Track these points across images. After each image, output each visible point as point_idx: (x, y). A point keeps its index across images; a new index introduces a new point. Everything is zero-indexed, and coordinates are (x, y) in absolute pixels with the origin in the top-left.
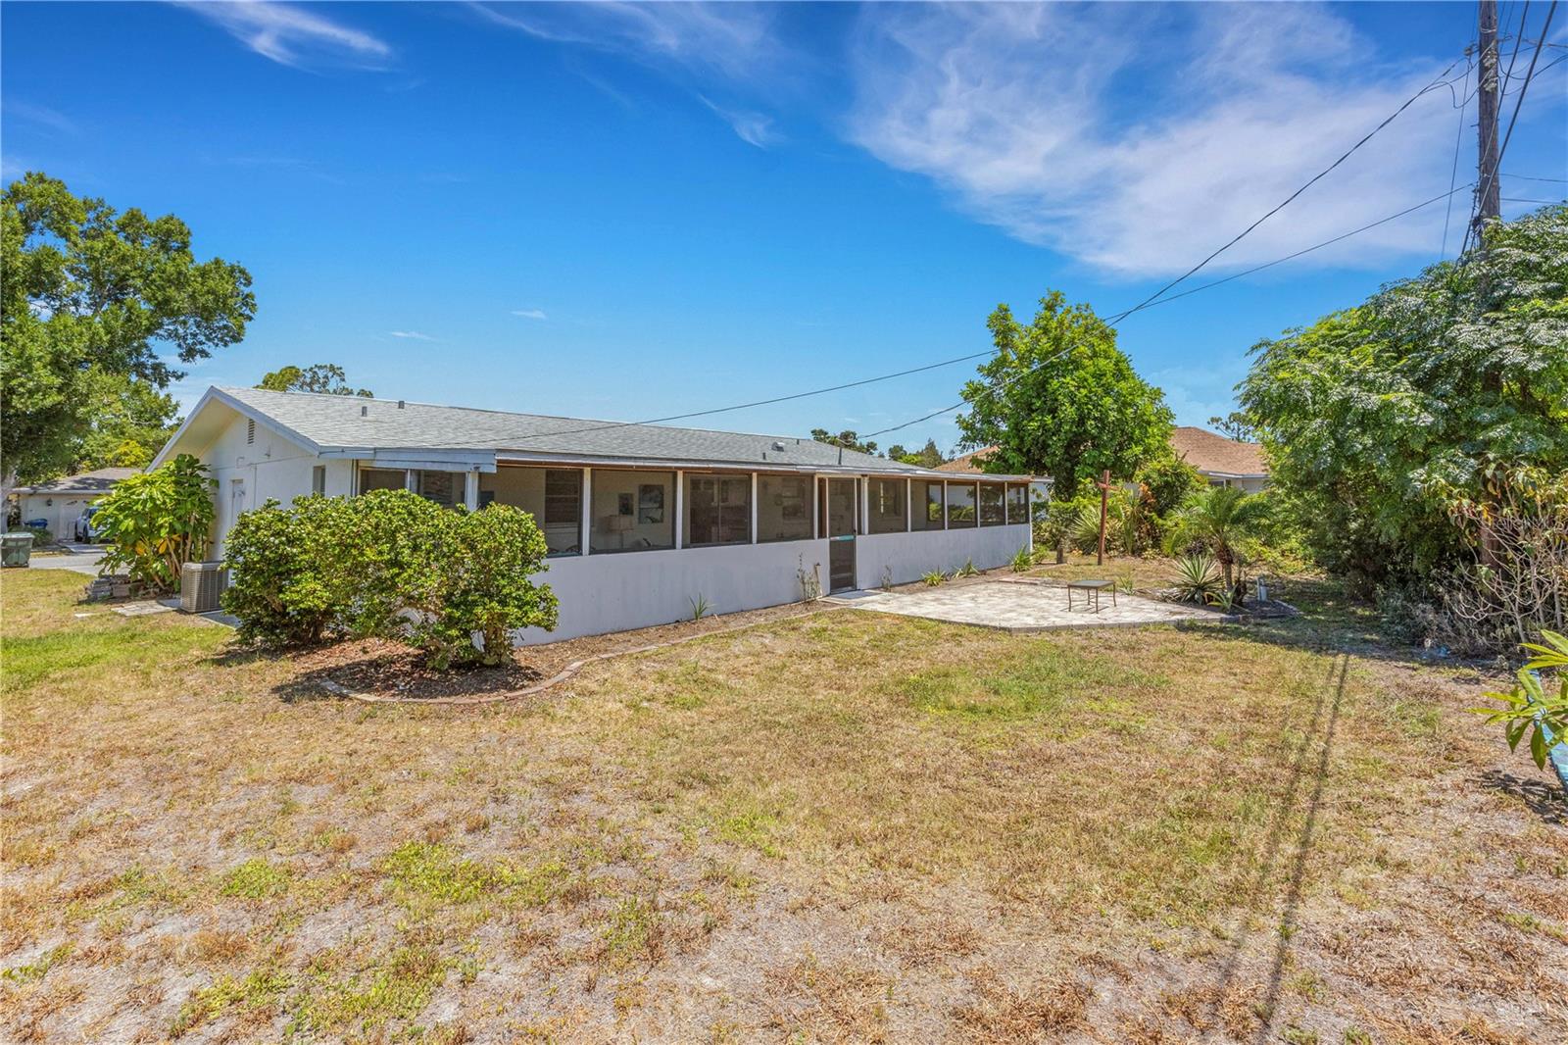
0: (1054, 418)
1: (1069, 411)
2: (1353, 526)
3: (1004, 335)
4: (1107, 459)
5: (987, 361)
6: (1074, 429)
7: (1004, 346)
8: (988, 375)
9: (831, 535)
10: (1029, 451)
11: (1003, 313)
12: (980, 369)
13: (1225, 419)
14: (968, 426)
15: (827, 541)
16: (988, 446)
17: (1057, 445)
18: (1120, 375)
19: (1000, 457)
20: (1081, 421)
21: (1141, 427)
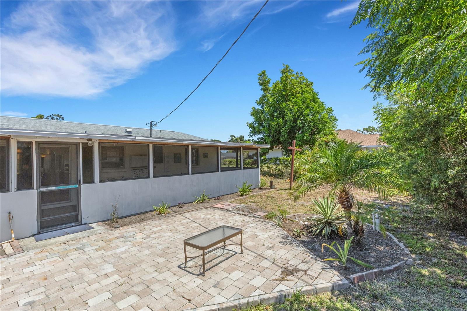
0: (283, 119)
1: (289, 116)
2: (452, 173)
3: (264, 84)
4: (307, 138)
6: (291, 124)
7: (264, 90)
8: (259, 104)
12: (256, 102)
13: (362, 130)
14: (252, 126)
15: (35, 192)
17: (284, 132)
18: (314, 100)
19: (262, 139)
20: (295, 121)
21: (322, 124)
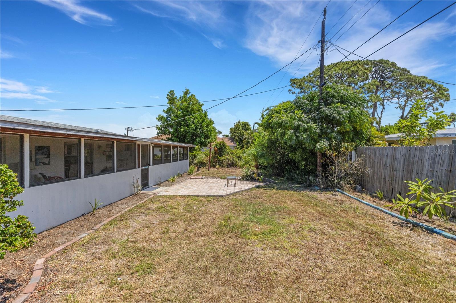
0: (188, 128)
1: (192, 126)
3: (172, 100)
5: (166, 108)
6: (194, 132)
7: (171, 104)
8: (166, 113)
9: (142, 167)
10: (180, 137)
11: (172, 93)
12: (164, 111)
14: (159, 129)
15: (140, 169)
16: (166, 135)
20: (196, 129)
